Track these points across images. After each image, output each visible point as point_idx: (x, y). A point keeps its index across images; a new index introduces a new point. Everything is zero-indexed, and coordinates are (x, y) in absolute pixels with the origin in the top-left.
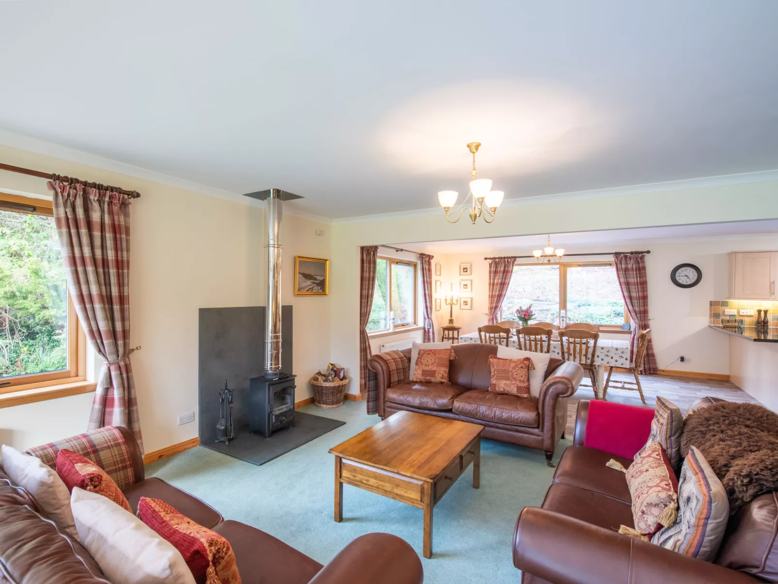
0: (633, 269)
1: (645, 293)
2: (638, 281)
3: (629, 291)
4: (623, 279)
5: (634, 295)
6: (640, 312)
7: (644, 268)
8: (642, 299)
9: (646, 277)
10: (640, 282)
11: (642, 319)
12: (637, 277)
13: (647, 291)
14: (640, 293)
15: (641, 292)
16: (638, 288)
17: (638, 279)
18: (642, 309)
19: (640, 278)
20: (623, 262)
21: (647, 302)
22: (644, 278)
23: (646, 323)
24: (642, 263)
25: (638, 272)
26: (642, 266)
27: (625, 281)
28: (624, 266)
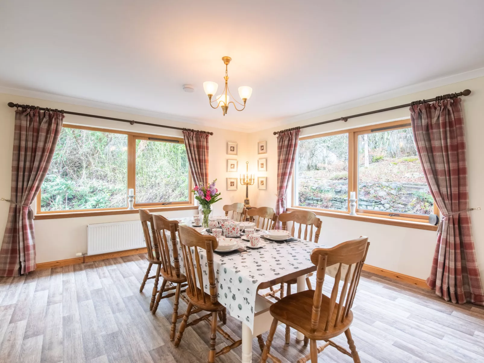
0: (439, 124)
1: (461, 164)
2: (449, 144)
3: (432, 161)
4: (423, 142)
5: (440, 167)
6: (451, 197)
7: (460, 121)
8: (454, 174)
9: (462, 135)
10: (452, 146)
11: (455, 207)
12: (446, 138)
13: (464, 160)
14: (451, 164)
15: (453, 162)
16: (447, 156)
17: (449, 140)
18: (455, 190)
19: (451, 138)
20: (424, 116)
21: (465, 178)
22: (459, 138)
23: (463, 215)
24: (455, 113)
25: (448, 129)
26: (455, 117)
27: (427, 144)
28: (425, 121)
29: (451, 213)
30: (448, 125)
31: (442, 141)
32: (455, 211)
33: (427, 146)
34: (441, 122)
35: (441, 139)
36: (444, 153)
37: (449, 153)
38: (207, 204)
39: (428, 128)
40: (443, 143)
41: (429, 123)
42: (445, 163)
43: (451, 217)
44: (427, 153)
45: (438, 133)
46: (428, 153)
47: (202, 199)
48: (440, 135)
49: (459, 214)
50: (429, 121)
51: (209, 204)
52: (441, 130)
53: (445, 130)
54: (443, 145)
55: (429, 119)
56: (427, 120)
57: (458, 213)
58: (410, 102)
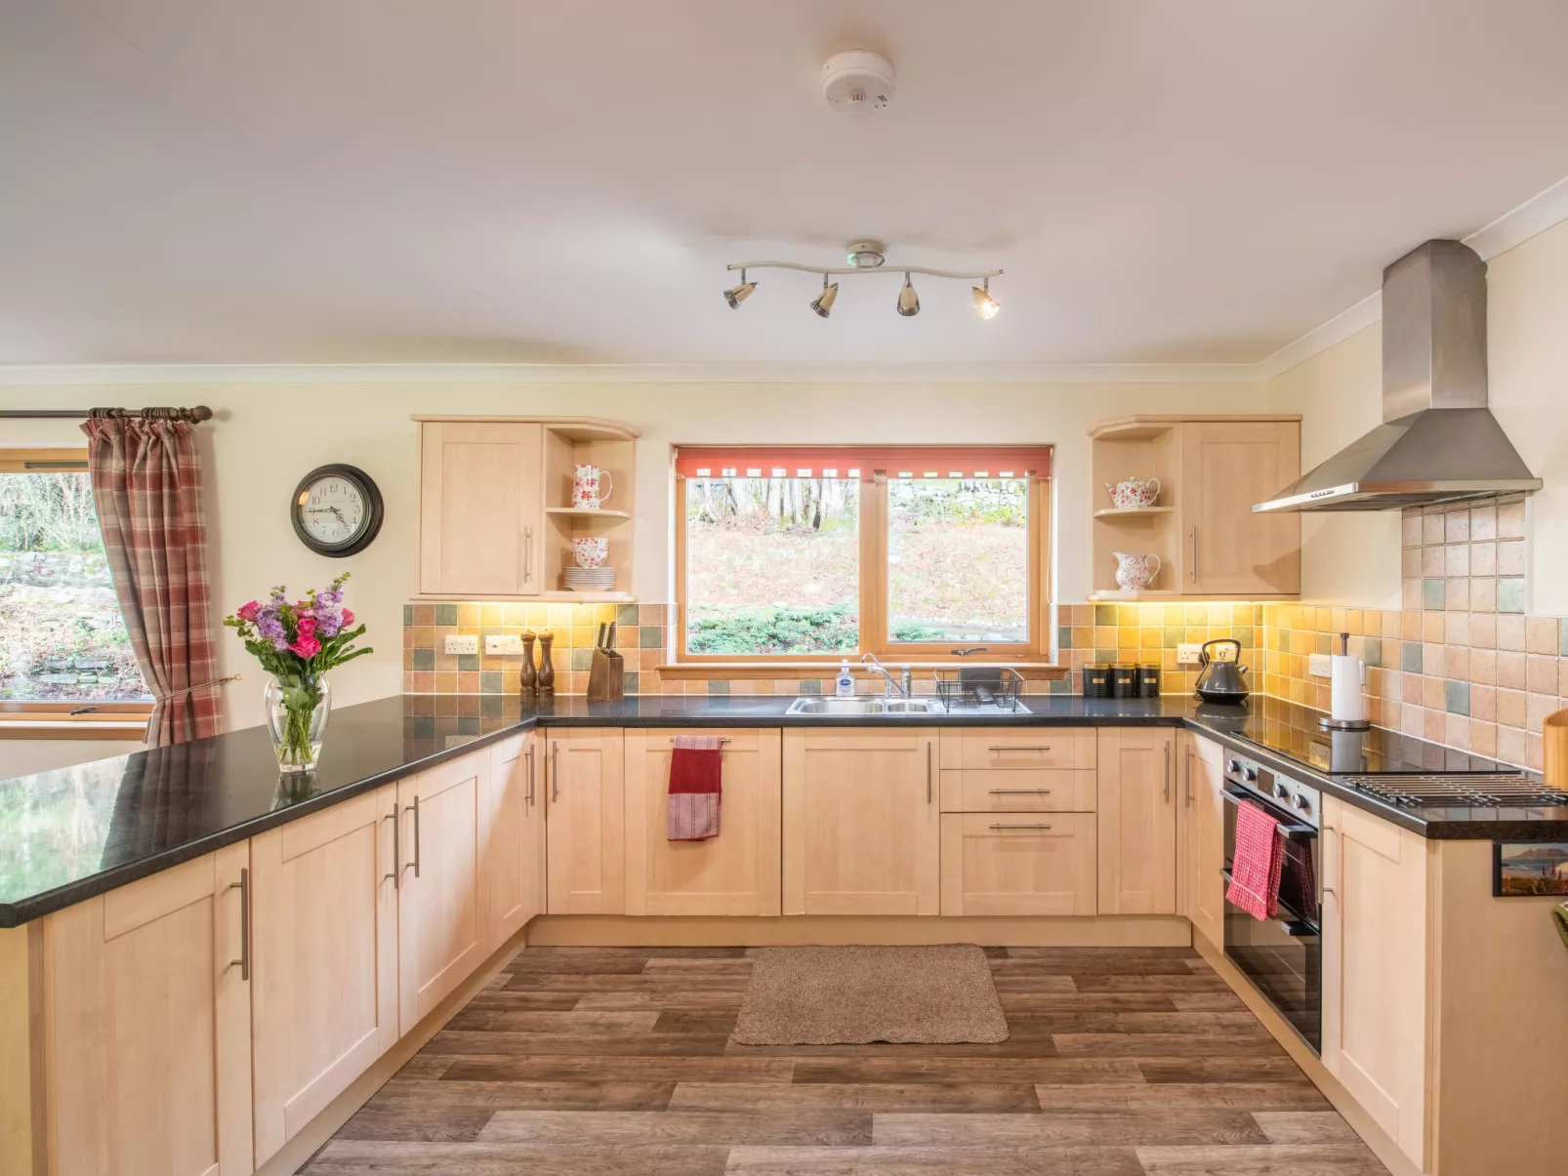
0: (144, 478)
1: (192, 576)
2: (166, 528)
3: (131, 567)
4: (112, 518)
5: (144, 582)
8: (176, 602)
10: (175, 533)
12: (159, 514)
14: (169, 577)
15: (175, 570)
16: (162, 556)
19: (174, 514)
20: (116, 451)
23: (198, 694)
24: (180, 457)
25: (166, 491)
26: (180, 467)
27: (122, 525)
28: (117, 464)
29: (168, 694)
30: (166, 480)
31: (150, 520)
32: (178, 688)
33: (123, 529)
34: (148, 472)
35: (146, 516)
36: (153, 550)
37: (168, 549)
38: (299, 673)
39: (124, 482)
40: (150, 525)
41: (128, 470)
42: (156, 573)
43: (168, 702)
44: (120, 547)
45: (141, 498)
46: (123, 544)
47: (276, 655)
48: (146, 506)
49: (190, 694)
50: (127, 466)
51: (313, 671)
52: (148, 492)
53: (158, 492)
54: (151, 530)
55: (128, 461)
56: (122, 463)
57: (187, 691)
58: (88, 407)
